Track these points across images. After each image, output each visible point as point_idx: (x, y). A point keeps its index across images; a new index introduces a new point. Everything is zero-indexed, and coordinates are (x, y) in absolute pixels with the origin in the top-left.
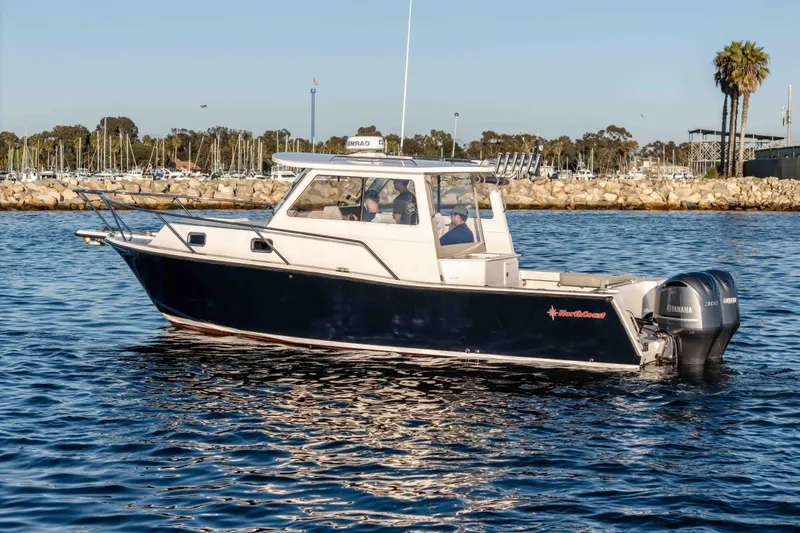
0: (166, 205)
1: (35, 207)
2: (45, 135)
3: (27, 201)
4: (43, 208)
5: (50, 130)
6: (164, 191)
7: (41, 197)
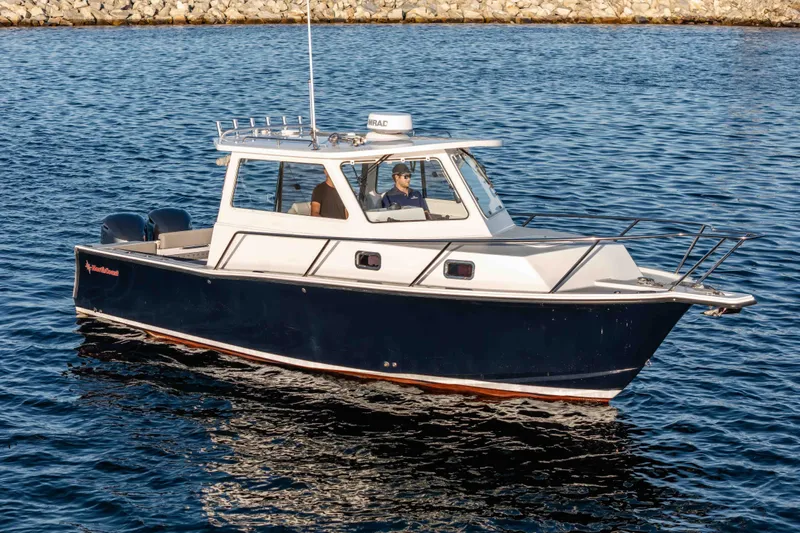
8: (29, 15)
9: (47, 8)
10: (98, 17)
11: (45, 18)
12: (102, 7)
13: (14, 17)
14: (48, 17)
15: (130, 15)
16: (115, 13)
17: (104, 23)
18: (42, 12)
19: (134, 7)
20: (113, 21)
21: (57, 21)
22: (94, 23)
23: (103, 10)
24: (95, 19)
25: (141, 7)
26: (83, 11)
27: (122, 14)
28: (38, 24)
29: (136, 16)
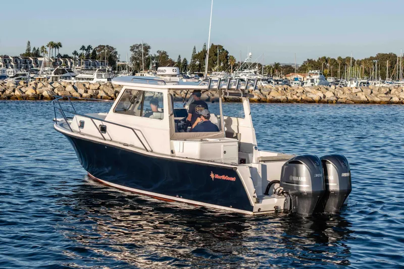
0: (386, 101)
1: (307, 101)
2: (372, 58)
3: (303, 98)
4: (312, 102)
5: (375, 56)
6: (386, 94)
7: (311, 96)
8: (325, 97)
9: (336, 93)
10: (370, 99)
11: (336, 99)
12: (372, 93)
13: (316, 98)
14: (338, 98)
15: (391, 98)
16: (382, 97)
17: (374, 102)
18: (333, 95)
19: (392, 92)
20: (381, 102)
21: (344, 100)
22: (367, 102)
23: (372, 95)
24: (368, 100)
25: (397, 92)
26: (359, 94)
27: (387, 97)
28: (332, 102)
29: (395, 99)
